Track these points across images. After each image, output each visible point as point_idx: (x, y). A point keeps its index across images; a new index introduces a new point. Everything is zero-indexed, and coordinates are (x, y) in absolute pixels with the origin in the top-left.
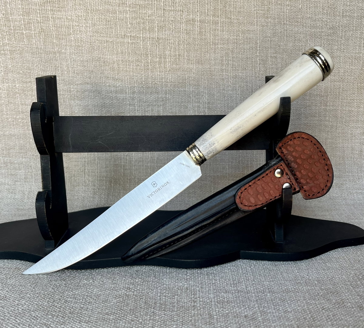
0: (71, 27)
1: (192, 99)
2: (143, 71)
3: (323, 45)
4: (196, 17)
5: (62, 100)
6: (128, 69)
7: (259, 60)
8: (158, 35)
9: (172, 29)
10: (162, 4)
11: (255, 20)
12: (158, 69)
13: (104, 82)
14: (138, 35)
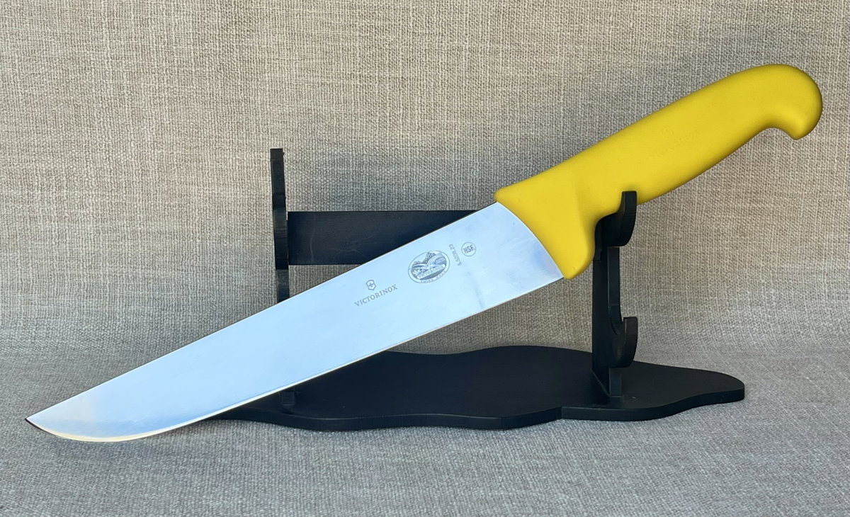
0: (266, 62)
1: (453, 174)
2: (378, 130)
3: (668, 85)
4: (463, 44)
5: (246, 176)
6: (353, 128)
7: (564, 110)
8: (403, 73)
9: (425, 64)
10: (411, 25)
11: (558, 46)
12: (401, 127)
13: (314, 147)
14: (371, 74)
